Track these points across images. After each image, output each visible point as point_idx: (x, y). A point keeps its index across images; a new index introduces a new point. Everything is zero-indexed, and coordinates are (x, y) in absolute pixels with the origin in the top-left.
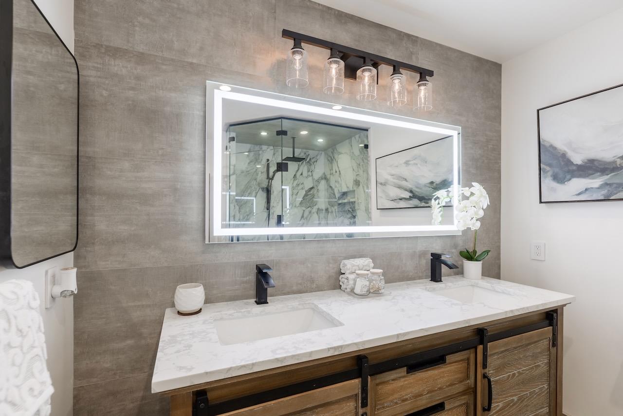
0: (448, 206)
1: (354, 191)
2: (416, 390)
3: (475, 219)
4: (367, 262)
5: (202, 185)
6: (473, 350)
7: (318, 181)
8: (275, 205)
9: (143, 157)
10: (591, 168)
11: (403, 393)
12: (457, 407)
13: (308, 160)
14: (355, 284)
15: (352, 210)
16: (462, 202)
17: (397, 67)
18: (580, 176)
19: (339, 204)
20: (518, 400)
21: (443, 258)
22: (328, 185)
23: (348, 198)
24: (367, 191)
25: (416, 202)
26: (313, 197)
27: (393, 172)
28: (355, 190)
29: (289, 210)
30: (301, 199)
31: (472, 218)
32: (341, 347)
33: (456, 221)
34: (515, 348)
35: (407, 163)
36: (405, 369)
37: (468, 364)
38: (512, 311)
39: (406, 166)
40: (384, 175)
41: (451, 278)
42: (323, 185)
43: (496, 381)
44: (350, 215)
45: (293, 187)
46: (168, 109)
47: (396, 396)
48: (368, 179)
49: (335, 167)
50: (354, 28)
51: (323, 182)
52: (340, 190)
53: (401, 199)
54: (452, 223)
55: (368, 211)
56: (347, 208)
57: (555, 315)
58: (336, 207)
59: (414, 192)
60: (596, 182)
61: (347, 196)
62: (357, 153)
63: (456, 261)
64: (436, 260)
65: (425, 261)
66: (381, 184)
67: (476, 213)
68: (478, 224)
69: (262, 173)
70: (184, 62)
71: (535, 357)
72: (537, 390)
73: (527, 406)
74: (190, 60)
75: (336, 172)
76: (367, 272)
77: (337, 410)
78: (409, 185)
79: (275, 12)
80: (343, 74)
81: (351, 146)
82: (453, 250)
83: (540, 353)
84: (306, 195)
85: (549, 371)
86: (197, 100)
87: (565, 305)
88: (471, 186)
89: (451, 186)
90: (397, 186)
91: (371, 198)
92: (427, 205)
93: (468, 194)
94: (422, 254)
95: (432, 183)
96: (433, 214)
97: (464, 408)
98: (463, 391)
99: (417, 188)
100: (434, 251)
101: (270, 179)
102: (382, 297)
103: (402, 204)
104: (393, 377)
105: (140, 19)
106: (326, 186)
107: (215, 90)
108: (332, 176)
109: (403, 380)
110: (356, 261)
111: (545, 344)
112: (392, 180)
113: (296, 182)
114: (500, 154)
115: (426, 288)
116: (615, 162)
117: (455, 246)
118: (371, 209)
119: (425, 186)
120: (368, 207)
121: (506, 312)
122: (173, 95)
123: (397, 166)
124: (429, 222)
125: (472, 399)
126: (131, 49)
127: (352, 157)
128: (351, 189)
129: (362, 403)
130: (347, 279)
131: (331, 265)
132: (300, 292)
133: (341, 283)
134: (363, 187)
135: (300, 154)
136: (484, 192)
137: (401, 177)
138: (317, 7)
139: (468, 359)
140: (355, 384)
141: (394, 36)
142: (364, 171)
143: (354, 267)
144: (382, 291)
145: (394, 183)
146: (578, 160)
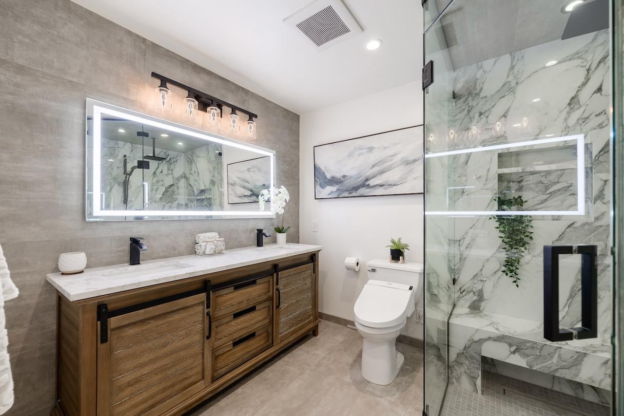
0: (268, 201)
2: (240, 299)
3: (281, 207)
4: (215, 234)
5: (81, 177)
6: (271, 277)
7: (178, 179)
8: (133, 199)
9: (22, 151)
10: (333, 181)
11: (232, 302)
12: (263, 308)
13: (168, 159)
14: (205, 248)
15: (210, 205)
16: (275, 198)
17: (234, 109)
18: (329, 185)
19: (198, 200)
20: (296, 302)
21: (264, 232)
22: (188, 183)
23: (206, 195)
24: (221, 189)
25: (253, 198)
26: (173, 192)
27: (240, 176)
28: (211, 189)
29: (147, 205)
30: (160, 196)
32: (194, 273)
33: (272, 209)
34: (294, 274)
35: (249, 170)
37: (269, 284)
40: (234, 177)
41: (269, 244)
42: (182, 183)
43: (284, 293)
44: (207, 209)
45: (153, 183)
46: (48, 115)
47: (228, 303)
48: (222, 180)
49: (194, 168)
50: (206, 78)
51: (183, 181)
52: (198, 187)
53: (244, 196)
54: (270, 210)
56: (205, 203)
57: (314, 257)
58: (195, 203)
59: (253, 191)
60: (334, 188)
61: (205, 193)
62: (213, 158)
63: (272, 233)
64: (260, 233)
65: (253, 234)
66: (231, 184)
67: (281, 204)
68: (283, 210)
69: (118, 168)
70: (65, 79)
71: (304, 279)
72: (305, 296)
73: (300, 305)
74: (70, 79)
75: (195, 172)
76: (214, 240)
77: (191, 311)
78: (250, 186)
79: (145, 55)
80: (197, 107)
81: (208, 151)
82: (272, 228)
83: (307, 277)
84: (166, 191)
85: (312, 286)
86: (76, 111)
87: (319, 251)
88: (279, 187)
89: (270, 187)
90: (242, 186)
91: (223, 195)
92: (258, 200)
93: (278, 192)
94: (252, 230)
95: (264, 185)
97: (267, 309)
98: (267, 299)
99: (254, 188)
100: (259, 228)
101: (128, 174)
102: (223, 255)
103: (246, 200)
104: (226, 292)
105: (20, 37)
106: (186, 184)
107: (94, 106)
108: (191, 176)
109: (232, 294)
110: (207, 234)
111: (310, 271)
112: (238, 181)
113: (155, 179)
114: (299, 170)
116: (340, 178)
117: (273, 225)
119: (260, 187)
120: (222, 202)
122: (53, 104)
123: (242, 172)
124: (258, 209)
125: (271, 303)
126: (10, 60)
127: (208, 161)
128: (208, 187)
129: (207, 306)
130: (201, 246)
131: (189, 238)
132: (165, 257)
133: (196, 250)
134: (218, 186)
135: (160, 153)
136: (286, 192)
137: (245, 180)
138: (178, 57)
139: (269, 281)
140: (203, 296)
141: (234, 87)
142: (218, 173)
143: (206, 238)
144: (224, 251)
145: (240, 184)
146: (329, 176)
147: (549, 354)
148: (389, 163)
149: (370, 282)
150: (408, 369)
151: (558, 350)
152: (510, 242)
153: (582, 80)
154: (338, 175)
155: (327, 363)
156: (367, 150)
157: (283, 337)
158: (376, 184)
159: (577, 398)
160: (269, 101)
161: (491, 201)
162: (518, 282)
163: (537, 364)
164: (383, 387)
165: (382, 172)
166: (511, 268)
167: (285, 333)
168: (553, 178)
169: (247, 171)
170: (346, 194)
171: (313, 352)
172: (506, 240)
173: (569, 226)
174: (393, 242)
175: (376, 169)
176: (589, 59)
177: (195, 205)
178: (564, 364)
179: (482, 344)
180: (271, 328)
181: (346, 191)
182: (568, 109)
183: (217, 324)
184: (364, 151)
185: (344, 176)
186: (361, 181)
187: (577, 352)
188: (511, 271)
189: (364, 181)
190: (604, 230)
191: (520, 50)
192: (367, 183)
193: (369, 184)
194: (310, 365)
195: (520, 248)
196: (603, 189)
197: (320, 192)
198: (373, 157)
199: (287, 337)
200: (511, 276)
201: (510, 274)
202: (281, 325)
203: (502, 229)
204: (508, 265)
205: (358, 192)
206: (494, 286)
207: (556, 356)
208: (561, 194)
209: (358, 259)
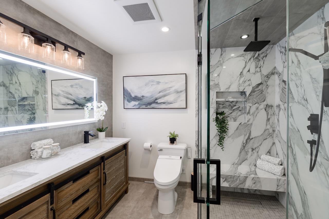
1: (33, 97)
2: (77, 188)
3: (102, 116)
4: (50, 141)
6: (100, 165)
10: (136, 99)
11: (71, 192)
12: (94, 188)
14: (42, 154)
15: (32, 110)
16: (97, 109)
17: (66, 48)
18: (133, 101)
19: (20, 105)
20: (115, 177)
21: (89, 133)
22: (7, 91)
23: (28, 101)
24: (44, 98)
25: (77, 106)
27: (63, 90)
31: (101, 115)
33: (95, 117)
34: (114, 160)
35: (72, 86)
36: (72, 181)
37: (98, 171)
38: (113, 148)
39: (71, 88)
40: (57, 90)
41: (93, 140)
43: (108, 173)
44: (30, 113)
47: (68, 194)
48: (45, 91)
49: (15, 79)
51: (2, 88)
52: (20, 95)
53: (68, 104)
54: (94, 118)
55: (45, 110)
56: (27, 108)
57: (126, 146)
59: (76, 101)
60: (137, 103)
61: (26, 100)
62: (36, 74)
63: (95, 133)
64: (86, 134)
65: (81, 135)
66: (55, 95)
67: (103, 113)
68: (104, 118)
71: (120, 161)
72: (121, 172)
73: (118, 178)
75: (16, 83)
76: (50, 146)
77: (36, 213)
78: (73, 98)
80: (33, 42)
82: (94, 129)
83: (122, 159)
85: (124, 164)
87: (129, 142)
88: (101, 102)
89: (93, 102)
90: (66, 97)
91: (47, 102)
92: (83, 108)
93: (99, 106)
94: (80, 132)
95: (85, 98)
96: (85, 114)
97: (97, 188)
98: (97, 181)
99: (78, 99)
100: (85, 130)
102: (59, 156)
103: (69, 107)
104: (66, 187)
106: (5, 91)
108: (11, 85)
109: (71, 187)
110: (42, 142)
111: (124, 155)
112: (63, 94)
114: (112, 89)
115: (82, 147)
116: (140, 98)
117: (95, 127)
118: (48, 109)
119: (82, 99)
120: (46, 108)
121: (111, 148)
123: (66, 87)
125: (100, 183)
127: (31, 76)
128: (31, 96)
129: (50, 204)
130: (37, 152)
131: (24, 147)
133: (31, 156)
134: (42, 96)
136: (106, 105)
137: (68, 93)
139: (98, 169)
140: (47, 197)
141: (65, 30)
142: (42, 86)
143: (41, 145)
144: (59, 153)
145: (64, 95)
146: (133, 96)
147: (236, 180)
148: (168, 91)
149: (160, 157)
150: (180, 200)
151: (239, 177)
152: (221, 131)
153: (244, 66)
154: (139, 95)
155: (137, 210)
156: (156, 83)
157: (107, 202)
158: (161, 102)
159: (242, 193)
160: (92, 44)
161: (213, 113)
162: (223, 149)
163: (232, 184)
164: (170, 215)
165: (165, 96)
166: (221, 143)
167: (109, 199)
168: (234, 103)
169: (70, 87)
170: (144, 107)
171: (127, 205)
172: (219, 131)
173: (240, 124)
174: (171, 133)
175: (161, 94)
176: (246, 58)
177: (17, 109)
178: (241, 182)
179: (212, 180)
180: (99, 200)
181: (144, 105)
182: (240, 76)
183: (59, 213)
184: (155, 83)
185: (143, 96)
186: (153, 99)
187: (245, 177)
188: (221, 144)
189: (154, 100)
190: (250, 126)
191: (224, 48)
192: (156, 101)
193: (158, 102)
194: (127, 215)
195: (224, 134)
196: (250, 110)
197: (127, 104)
198: (160, 87)
199: (110, 201)
200: (221, 146)
201: (220, 146)
202: (106, 195)
203: (218, 126)
204: (220, 141)
205: (151, 105)
206: (214, 151)
207: (238, 179)
208: (236, 110)
209: (151, 144)
